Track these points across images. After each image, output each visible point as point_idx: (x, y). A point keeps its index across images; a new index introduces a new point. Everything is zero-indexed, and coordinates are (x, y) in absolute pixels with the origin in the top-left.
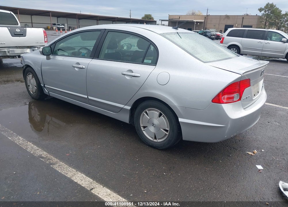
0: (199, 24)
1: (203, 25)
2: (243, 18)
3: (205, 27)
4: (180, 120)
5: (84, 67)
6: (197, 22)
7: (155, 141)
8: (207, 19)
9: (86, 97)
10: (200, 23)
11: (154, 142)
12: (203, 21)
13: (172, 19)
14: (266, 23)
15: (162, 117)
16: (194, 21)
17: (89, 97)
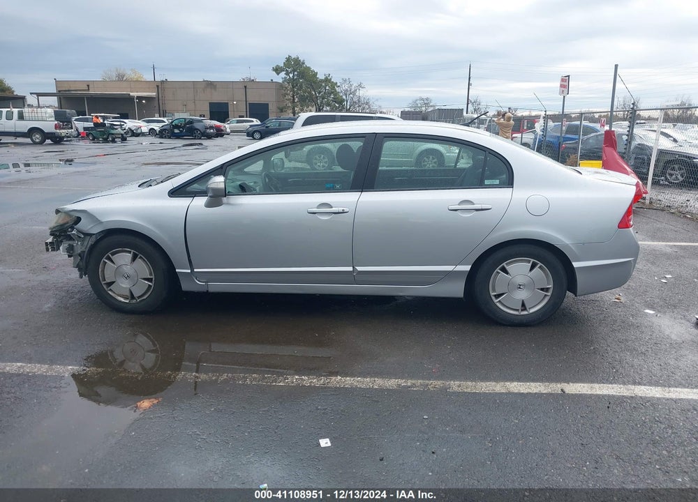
0: (144, 101)
1: (156, 103)
2: (245, 87)
3: (161, 108)
4: (576, 265)
5: (346, 210)
6: (140, 98)
7: (525, 313)
8: (164, 89)
9: (350, 269)
10: (148, 99)
11: (523, 315)
12: (155, 94)
13: (69, 91)
14: (293, 97)
15: (536, 269)
16: (132, 94)
17: (359, 269)
